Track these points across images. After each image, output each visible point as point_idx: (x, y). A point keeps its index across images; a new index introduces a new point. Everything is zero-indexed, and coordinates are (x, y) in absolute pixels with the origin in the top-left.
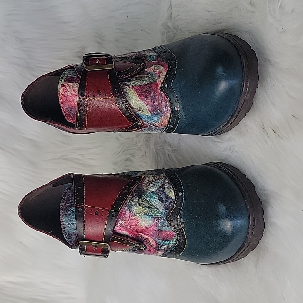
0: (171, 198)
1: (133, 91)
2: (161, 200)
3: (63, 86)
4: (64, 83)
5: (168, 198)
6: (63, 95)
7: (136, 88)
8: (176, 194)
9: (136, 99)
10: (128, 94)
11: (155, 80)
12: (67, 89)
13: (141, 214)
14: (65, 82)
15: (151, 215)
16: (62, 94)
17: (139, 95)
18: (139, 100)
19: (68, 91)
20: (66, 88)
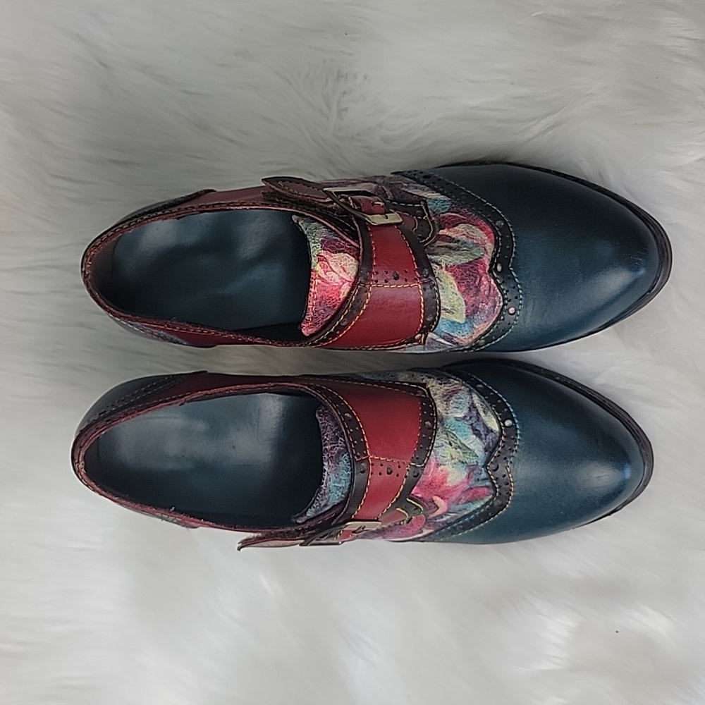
0: (492, 431)
1: (449, 275)
2: (478, 434)
3: (321, 259)
4: (323, 253)
5: (489, 431)
6: (323, 279)
7: (453, 270)
8: (501, 422)
9: (452, 290)
10: (441, 281)
11: (478, 255)
12: (331, 268)
13: (453, 461)
14: (324, 250)
15: (466, 463)
16: (320, 278)
17: (459, 283)
18: (458, 293)
19: (334, 271)
20: (328, 263)
